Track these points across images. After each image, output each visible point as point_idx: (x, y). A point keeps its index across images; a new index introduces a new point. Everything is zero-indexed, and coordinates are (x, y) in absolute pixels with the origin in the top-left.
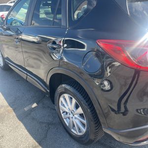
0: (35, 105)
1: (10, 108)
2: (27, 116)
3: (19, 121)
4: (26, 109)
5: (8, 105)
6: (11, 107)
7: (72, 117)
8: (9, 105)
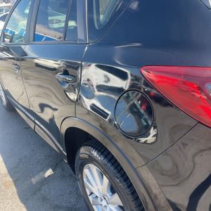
0: (49, 172)
1: (9, 179)
2: (35, 193)
3: (20, 204)
4: (34, 180)
5: (6, 171)
6: (12, 176)
7: (106, 206)
8: (9, 172)
